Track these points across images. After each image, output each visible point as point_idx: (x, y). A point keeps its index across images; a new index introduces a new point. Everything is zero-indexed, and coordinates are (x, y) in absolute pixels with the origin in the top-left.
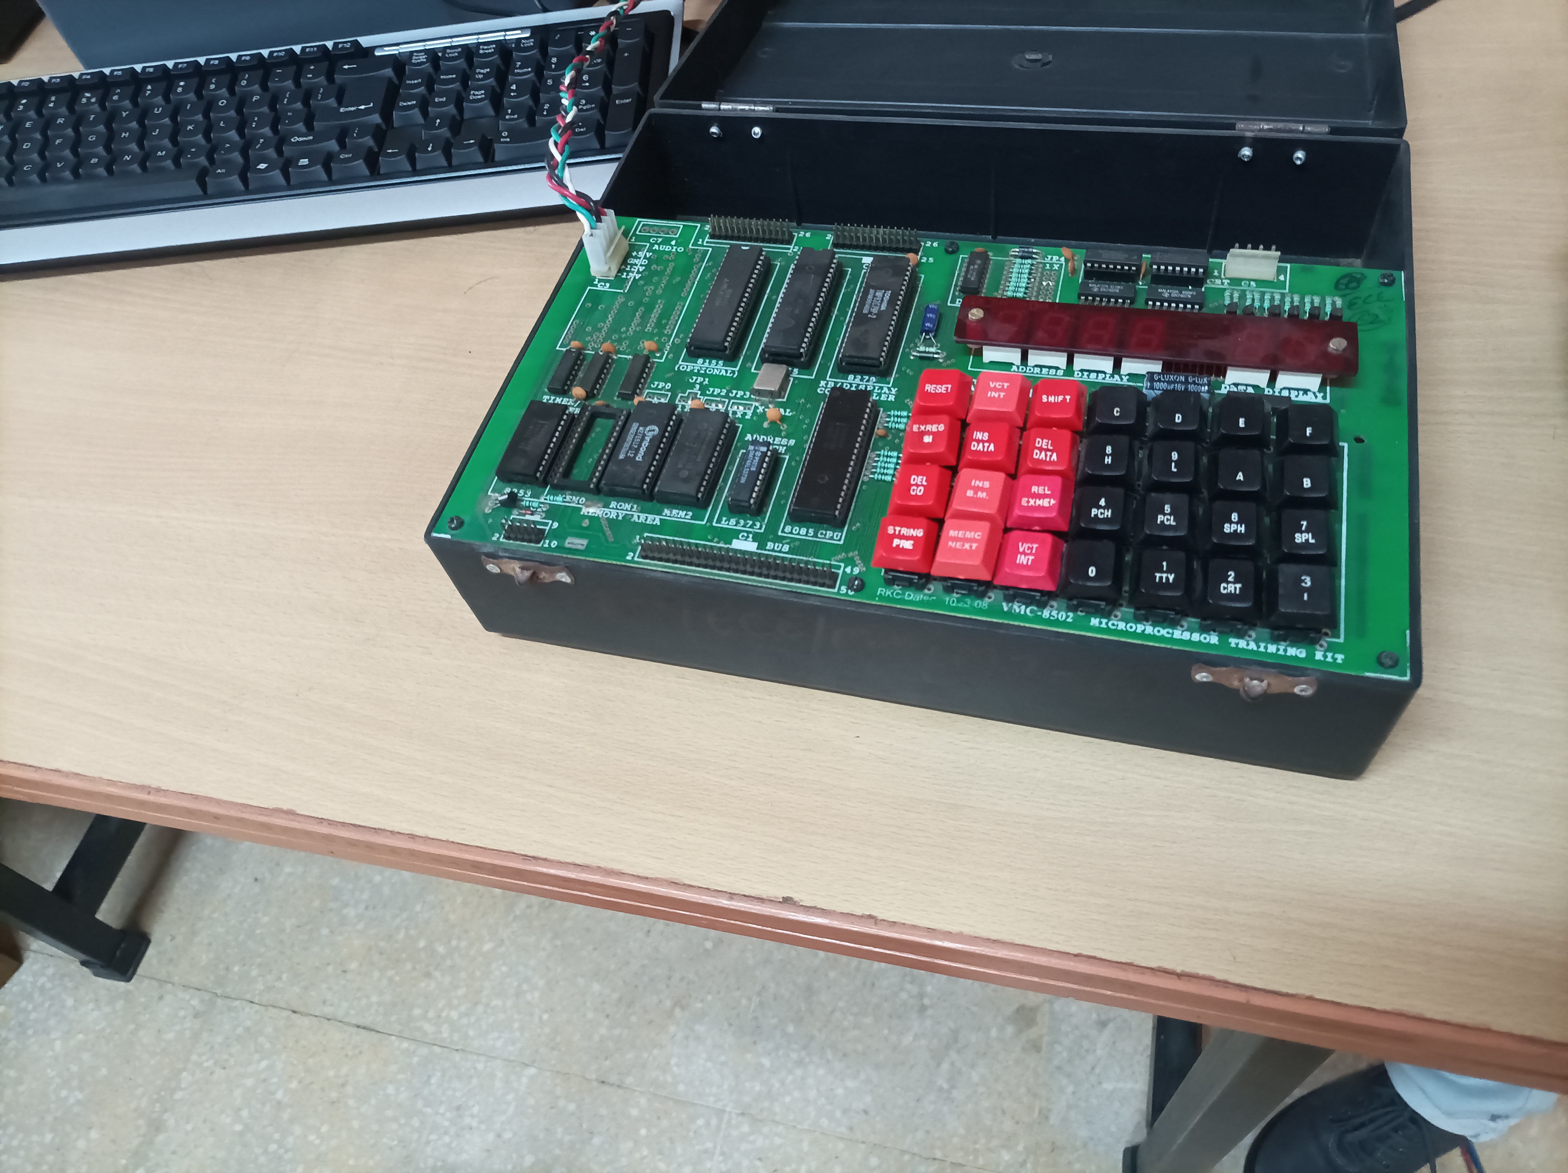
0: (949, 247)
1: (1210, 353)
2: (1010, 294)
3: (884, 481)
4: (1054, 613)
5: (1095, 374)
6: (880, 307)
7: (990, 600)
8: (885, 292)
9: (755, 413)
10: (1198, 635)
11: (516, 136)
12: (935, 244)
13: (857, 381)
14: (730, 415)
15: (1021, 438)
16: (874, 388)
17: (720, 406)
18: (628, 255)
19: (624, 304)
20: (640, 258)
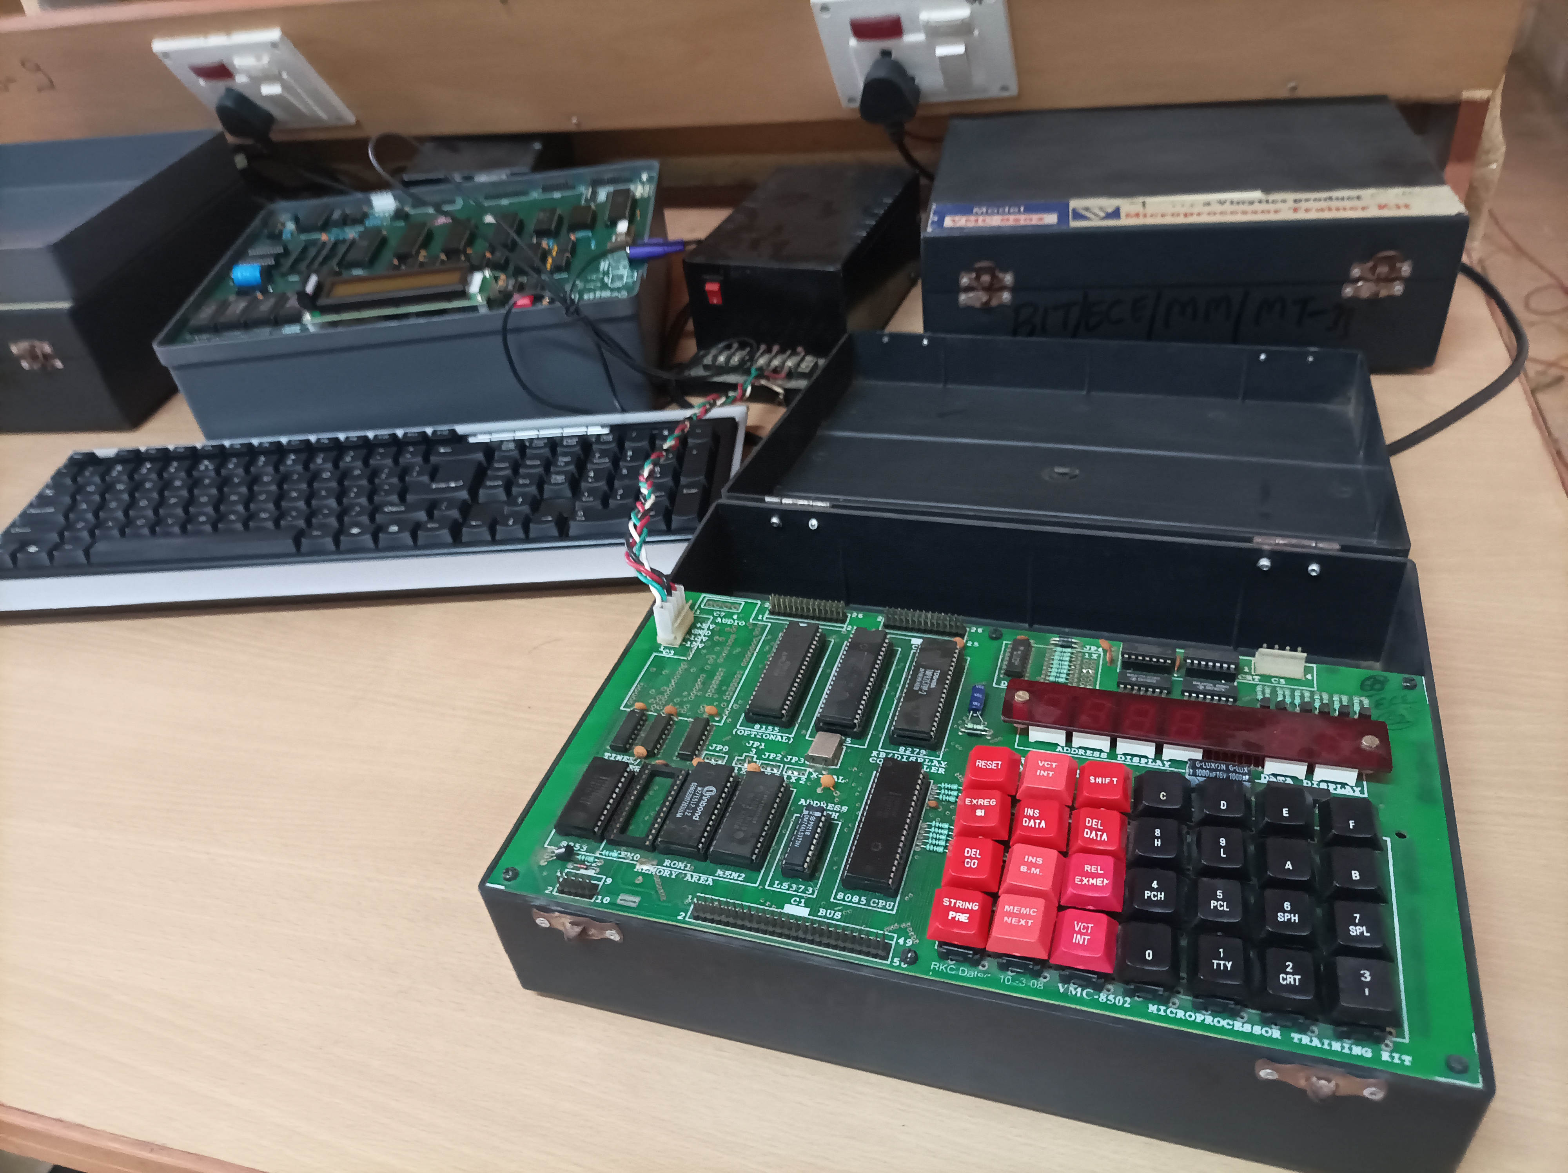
0: (993, 633)
1: (1248, 744)
2: (1052, 679)
3: (936, 852)
4: (1111, 997)
5: (1138, 758)
6: (930, 684)
7: (1045, 980)
8: (934, 672)
9: (808, 779)
10: (1260, 1027)
11: (590, 515)
12: (980, 630)
13: (908, 753)
14: (785, 779)
15: (1070, 818)
16: (925, 761)
17: (775, 771)
18: (693, 626)
19: (687, 670)
20: (703, 629)
